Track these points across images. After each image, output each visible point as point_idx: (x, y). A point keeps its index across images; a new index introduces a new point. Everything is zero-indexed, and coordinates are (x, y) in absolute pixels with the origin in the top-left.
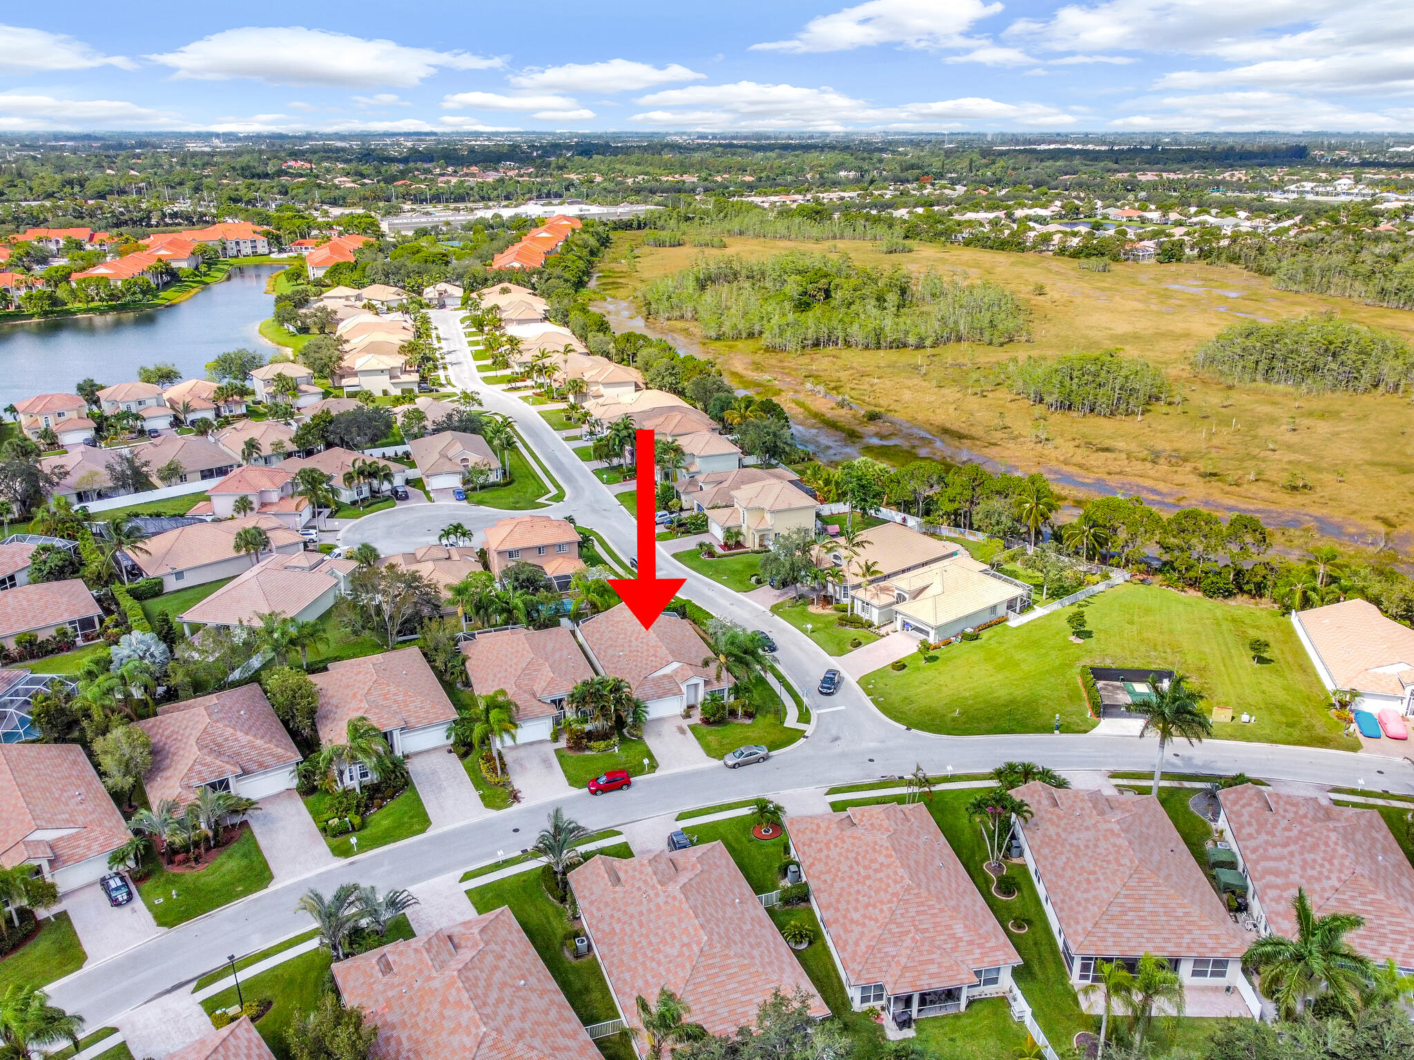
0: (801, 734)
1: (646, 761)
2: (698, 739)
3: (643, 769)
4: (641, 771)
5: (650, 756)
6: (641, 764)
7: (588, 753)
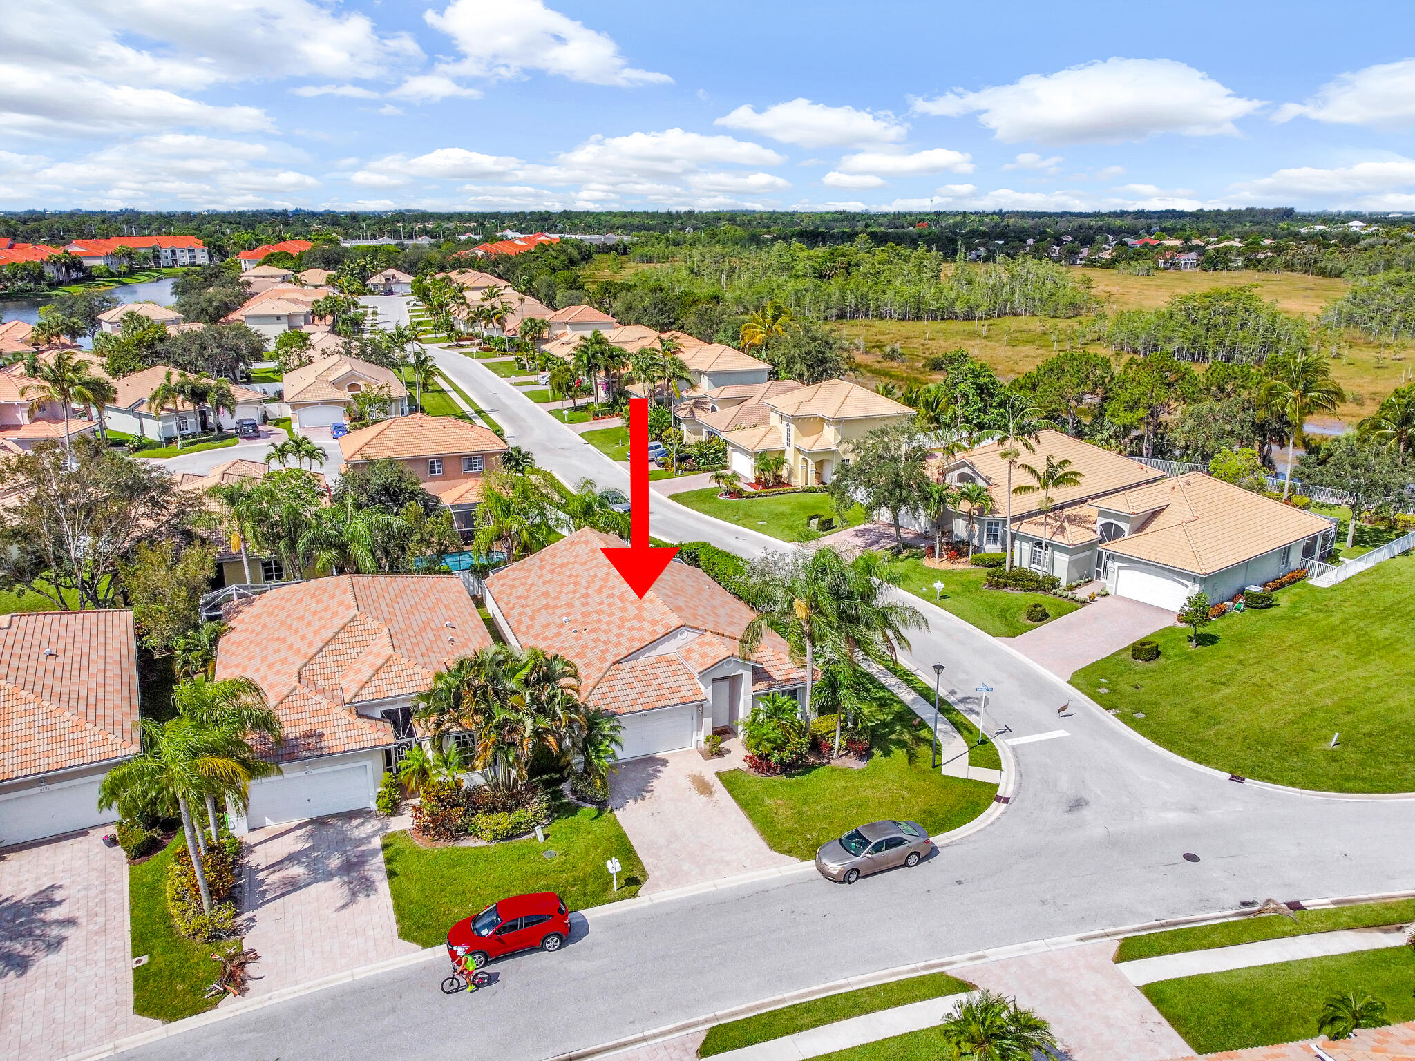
0: (989, 794)
1: (613, 866)
2: (744, 806)
3: (606, 887)
4: (600, 895)
5: (626, 852)
6: (601, 872)
7: (468, 843)
